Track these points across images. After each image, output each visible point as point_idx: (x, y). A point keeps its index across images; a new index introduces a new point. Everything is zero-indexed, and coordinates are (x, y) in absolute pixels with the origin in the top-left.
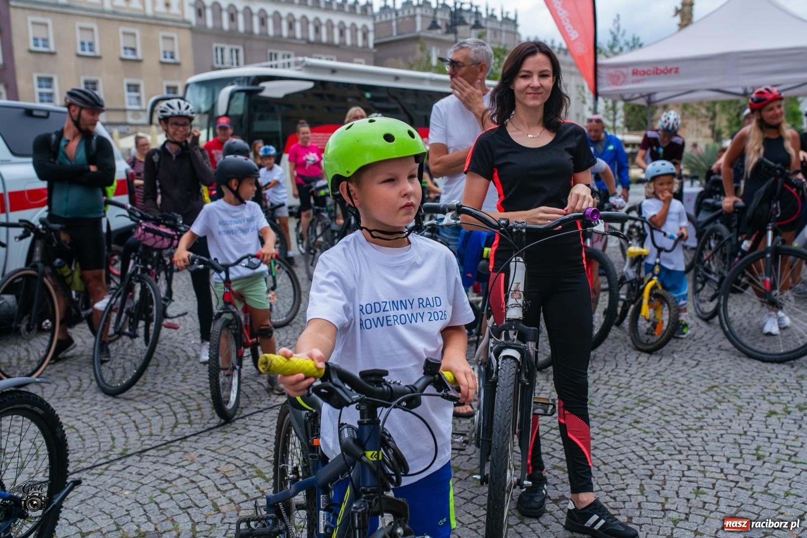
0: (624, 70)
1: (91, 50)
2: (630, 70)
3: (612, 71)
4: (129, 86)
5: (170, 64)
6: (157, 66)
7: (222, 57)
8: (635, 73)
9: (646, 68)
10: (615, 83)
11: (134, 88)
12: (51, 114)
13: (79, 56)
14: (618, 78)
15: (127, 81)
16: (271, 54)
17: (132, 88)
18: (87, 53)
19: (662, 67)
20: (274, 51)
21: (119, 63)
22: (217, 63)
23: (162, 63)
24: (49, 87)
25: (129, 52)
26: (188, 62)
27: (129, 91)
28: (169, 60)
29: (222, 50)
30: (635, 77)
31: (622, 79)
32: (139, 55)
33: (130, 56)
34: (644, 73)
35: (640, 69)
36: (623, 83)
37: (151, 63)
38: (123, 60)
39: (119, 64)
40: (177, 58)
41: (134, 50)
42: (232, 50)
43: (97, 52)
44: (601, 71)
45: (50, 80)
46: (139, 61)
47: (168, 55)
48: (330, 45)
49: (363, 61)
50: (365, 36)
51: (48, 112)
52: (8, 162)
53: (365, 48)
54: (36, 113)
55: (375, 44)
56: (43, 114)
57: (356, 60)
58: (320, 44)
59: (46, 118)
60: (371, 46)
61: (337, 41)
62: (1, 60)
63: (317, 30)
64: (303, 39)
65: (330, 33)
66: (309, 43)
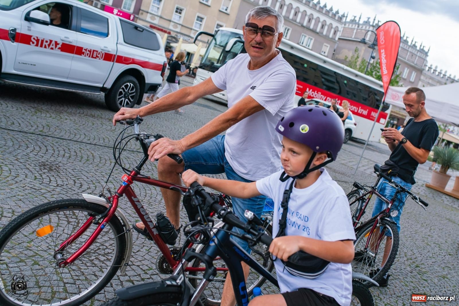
0: (399, 95)
4: (198, 17)
5: (224, 13)
6: (217, 12)
10: (393, 99)
11: (201, 19)
12: (144, 31)
14: (396, 97)
15: (198, 14)
17: (199, 19)
21: (198, 4)
23: (220, 11)
24: (158, 4)
26: (233, 15)
27: (197, 20)
28: (224, 11)
31: (397, 98)
32: (209, 3)
33: (204, 2)
36: (398, 100)
37: (214, 9)
40: (229, 11)
45: (161, 1)
46: (208, 6)
47: (224, 8)
48: (314, 31)
49: (329, 46)
50: (335, 33)
51: (143, 29)
52: (122, 44)
53: (333, 39)
54: (139, 29)
55: (339, 39)
56: (141, 30)
57: (325, 44)
58: (308, 28)
59: (142, 31)
60: (337, 39)
61: (318, 30)
63: (309, 21)
64: (299, 23)
65: (316, 24)
66: (302, 26)
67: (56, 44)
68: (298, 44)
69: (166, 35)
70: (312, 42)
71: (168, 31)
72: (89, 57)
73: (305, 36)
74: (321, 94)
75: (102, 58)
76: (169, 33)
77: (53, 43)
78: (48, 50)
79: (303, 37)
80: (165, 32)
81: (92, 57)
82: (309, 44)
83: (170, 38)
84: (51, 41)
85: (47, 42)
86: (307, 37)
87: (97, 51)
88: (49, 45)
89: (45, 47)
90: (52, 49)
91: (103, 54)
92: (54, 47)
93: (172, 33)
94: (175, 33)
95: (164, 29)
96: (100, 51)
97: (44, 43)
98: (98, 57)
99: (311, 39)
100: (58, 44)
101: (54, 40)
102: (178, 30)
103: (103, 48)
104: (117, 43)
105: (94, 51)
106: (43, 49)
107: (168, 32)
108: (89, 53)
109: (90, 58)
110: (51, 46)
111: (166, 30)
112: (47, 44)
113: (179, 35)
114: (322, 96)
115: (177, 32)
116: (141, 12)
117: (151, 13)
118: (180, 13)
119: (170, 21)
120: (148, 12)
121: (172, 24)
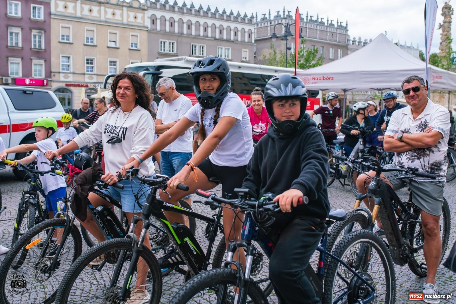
0: (309, 77)
1: (92, 42)
2: (312, 77)
3: (303, 77)
4: (111, 62)
5: (134, 50)
6: (128, 51)
7: (164, 47)
11: (113, 63)
13: (85, 45)
14: (306, 81)
15: (110, 59)
16: (193, 45)
17: (112, 63)
18: (90, 44)
19: (325, 77)
20: (194, 44)
21: (107, 49)
22: (161, 50)
23: (130, 50)
24: (68, 61)
25: (112, 43)
26: (144, 51)
27: (111, 65)
28: (134, 48)
29: (164, 43)
30: (314, 81)
32: (118, 45)
33: (112, 45)
34: (318, 79)
35: (316, 77)
36: (309, 83)
37: (124, 49)
38: (109, 47)
40: (139, 47)
41: (115, 42)
42: (170, 43)
43: (95, 43)
45: (69, 58)
46: (118, 48)
47: (134, 45)
48: (228, 41)
49: (247, 50)
50: (250, 36)
51: (33, 92)
52: (13, 113)
53: (250, 42)
54: (27, 92)
55: (256, 41)
56: (31, 92)
57: (243, 50)
58: (222, 40)
59: (32, 94)
60: (253, 41)
61: (232, 38)
62: (43, 47)
63: (221, 32)
64: (212, 37)
65: (229, 34)
66: (216, 39)
69: (83, 89)
70: (230, 51)
73: (221, 48)
74: (246, 100)
76: (87, 86)
79: (220, 49)
80: (82, 86)
82: (228, 54)
83: (89, 91)
86: (224, 48)
93: (89, 85)
94: (93, 85)
95: (80, 84)
99: (228, 49)
102: (95, 80)
104: (8, 113)
107: (85, 84)
111: (82, 84)
113: (97, 85)
114: (248, 101)
115: (94, 83)
116: (52, 74)
117: (63, 73)
118: (92, 64)
119: (84, 74)
120: (59, 73)
121: (87, 76)
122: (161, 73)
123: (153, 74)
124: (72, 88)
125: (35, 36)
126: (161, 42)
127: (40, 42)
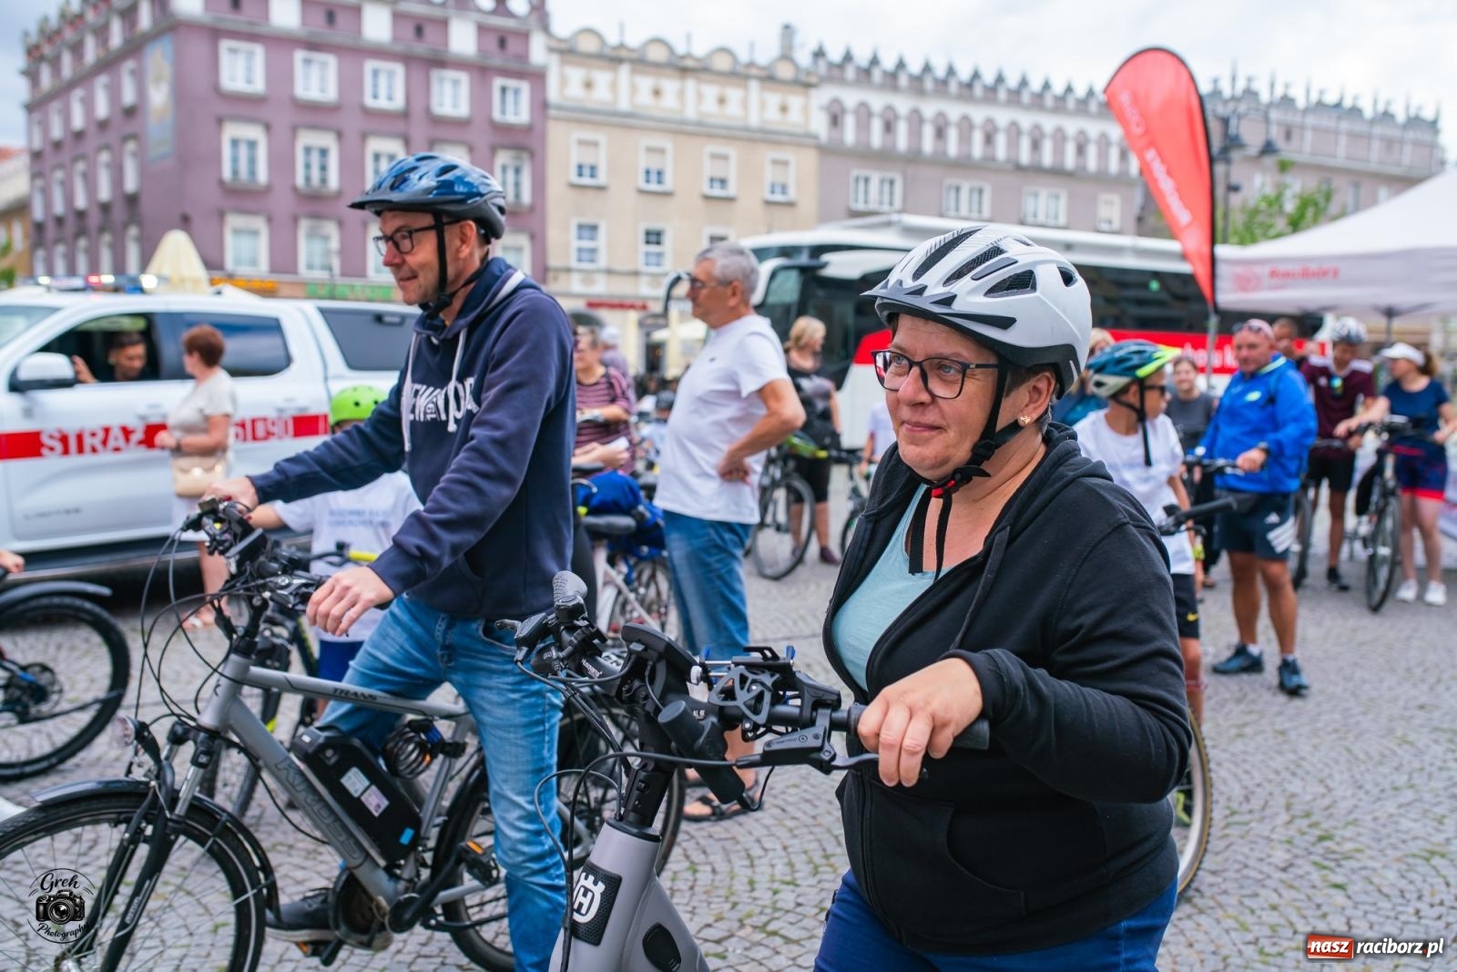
0: (1258, 270)
1: (660, 182)
2: (1264, 271)
3: (1240, 270)
5: (779, 204)
6: (759, 208)
7: (866, 192)
8: (1273, 274)
9: (1289, 267)
13: (642, 192)
14: (1246, 281)
15: (709, 230)
16: (949, 187)
18: (653, 187)
19: (1313, 267)
20: (955, 183)
21: (701, 202)
22: (857, 201)
23: (768, 203)
24: (592, 238)
25: (717, 185)
26: (808, 202)
28: (778, 197)
29: (867, 180)
30: (1275, 281)
31: (1253, 283)
32: (731, 190)
33: (717, 192)
34: (1287, 275)
35: (1282, 268)
36: (1257, 287)
37: (750, 204)
38: (707, 198)
39: (699, 203)
40: (792, 194)
41: (723, 182)
42: (883, 181)
43: (669, 185)
44: (1222, 270)
45: (594, 228)
46: (730, 199)
47: (778, 189)
48: (1058, 172)
49: (1117, 199)
50: (1123, 156)
52: (341, 377)
53: (1122, 177)
54: (387, 319)
56: (396, 320)
57: (1103, 197)
58: (1037, 170)
60: (1134, 172)
61: (1070, 161)
62: (526, 197)
63: (1036, 145)
64: (1008, 161)
65: (1059, 150)
66: (1019, 168)
67: (127, 432)
68: (1022, 223)
69: (633, 316)
70: (1063, 203)
71: (639, 303)
72: (245, 439)
73: (1036, 195)
75: (286, 432)
76: (644, 307)
77: (116, 432)
78: (106, 457)
79: (1031, 197)
80: (632, 307)
81: (255, 438)
82: (1056, 212)
83: (650, 321)
84: (107, 430)
85: (93, 435)
86: (1044, 194)
87: (265, 420)
88: (105, 442)
89: (94, 450)
90: (117, 449)
91: (286, 423)
92: (121, 442)
93: (648, 304)
94: (661, 304)
95: (628, 302)
96: (271, 414)
97: (88, 441)
98: (273, 434)
99: (1057, 197)
100: (132, 432)
101: (115, 422)
103: (280, 404)
104: (326, 379)
105: (253, 421)
106: (88, 458)
108: (240, 430)
109: (251, 445)
110: (112, 443)
111: (632, 302)
112: (97, 442)
116: (551, 275)
117: (580, 271)
118: (658, 243)
119: (636, 274)
120: (568, 270)
121: (644, 280)
122: (824, 266)
123: (803, 270)
124: (603, 314)
125: (504, 169)
126: (857, 179)
127: (517, 185)
